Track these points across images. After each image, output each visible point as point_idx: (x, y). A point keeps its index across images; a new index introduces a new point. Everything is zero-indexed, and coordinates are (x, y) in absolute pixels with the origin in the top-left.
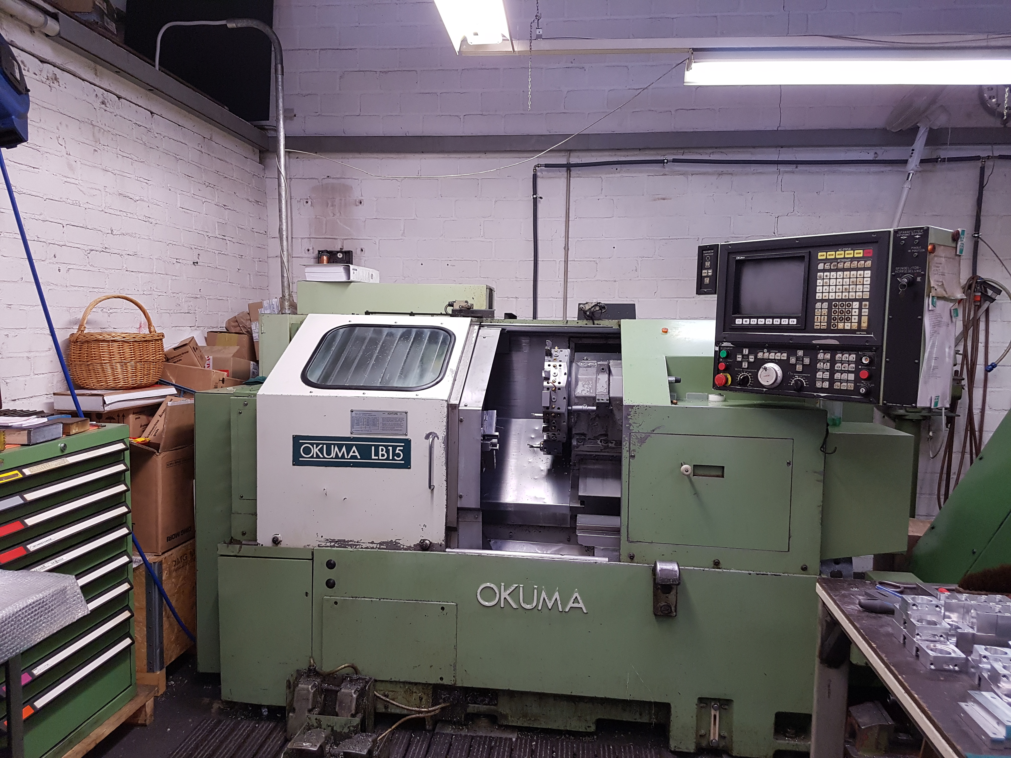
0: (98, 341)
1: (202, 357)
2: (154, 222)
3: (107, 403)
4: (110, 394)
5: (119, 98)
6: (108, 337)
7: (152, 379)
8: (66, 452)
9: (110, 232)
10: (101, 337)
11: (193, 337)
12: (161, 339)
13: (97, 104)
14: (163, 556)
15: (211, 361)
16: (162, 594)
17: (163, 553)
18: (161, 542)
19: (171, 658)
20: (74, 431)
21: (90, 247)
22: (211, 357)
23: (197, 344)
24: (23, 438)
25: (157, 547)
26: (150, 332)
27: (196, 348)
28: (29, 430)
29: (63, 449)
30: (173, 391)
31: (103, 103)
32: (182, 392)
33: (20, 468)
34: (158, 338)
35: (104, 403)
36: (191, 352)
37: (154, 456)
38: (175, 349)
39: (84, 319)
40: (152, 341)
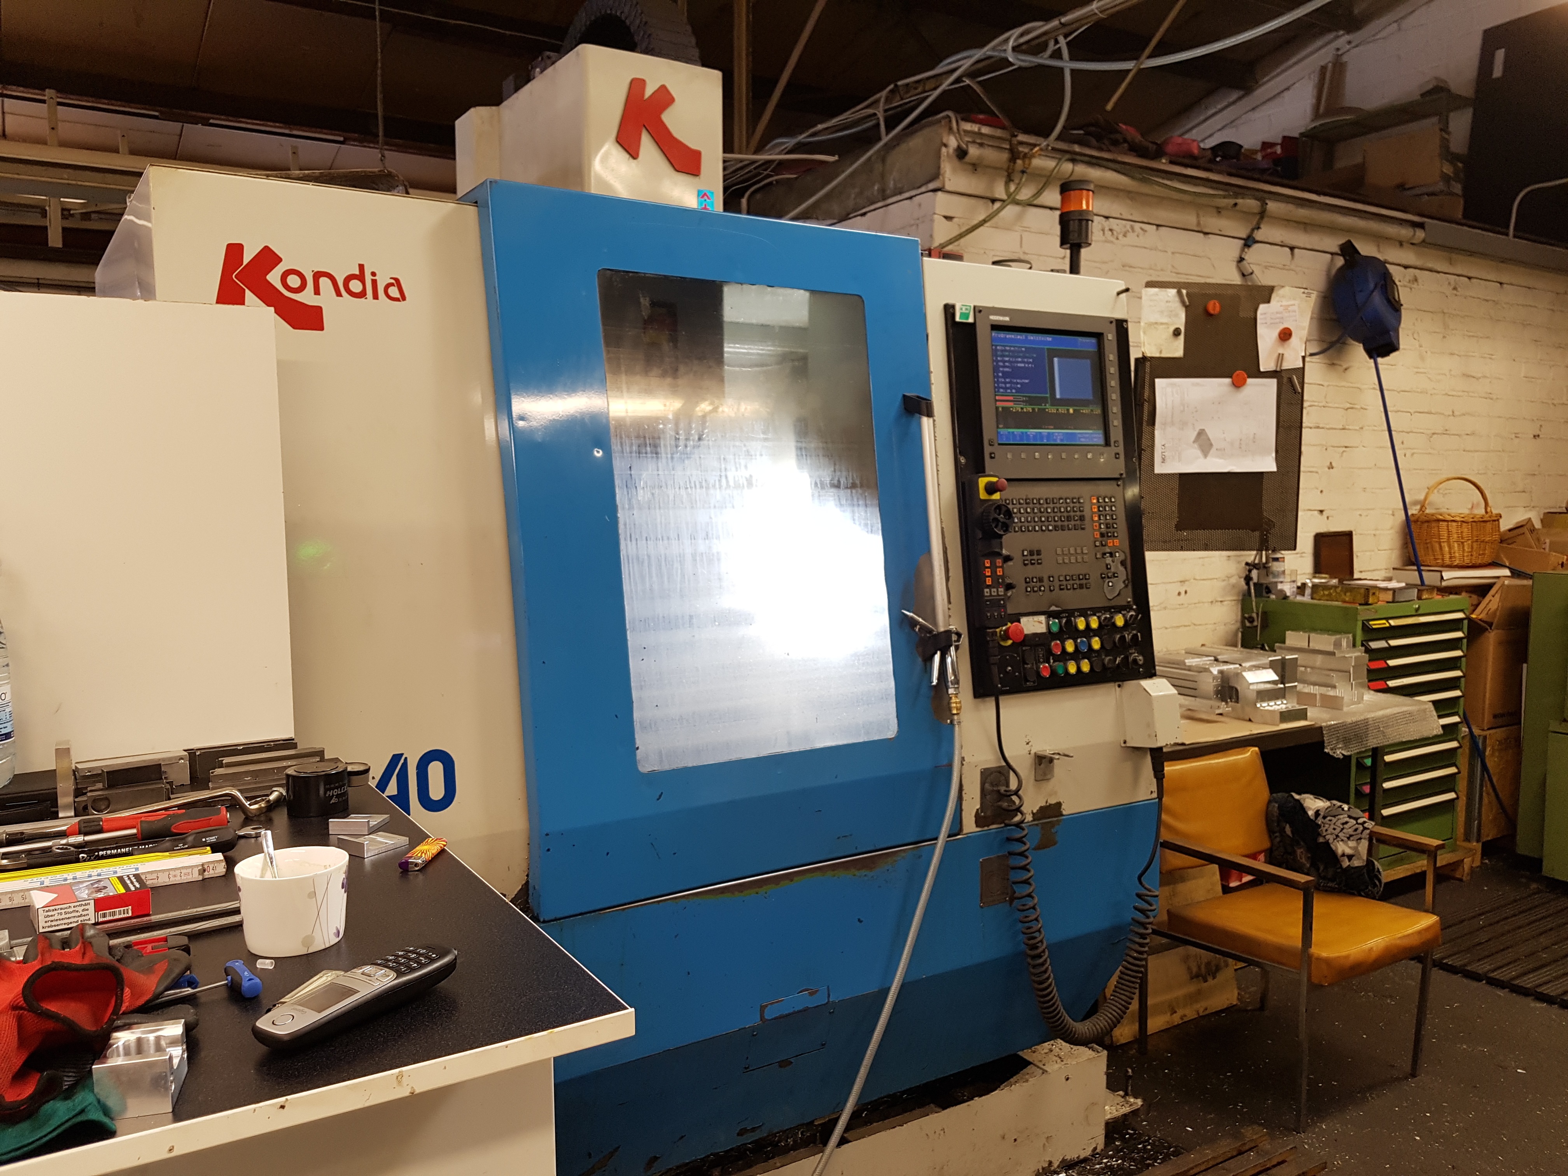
0: (1439, 520)
1: (1538, 540)
2: (1495, 397)
3: (1445, 578)
4: (1447, 571)
5: (1469, 278)
6: (1449, 518)
7: (1487, 559)
8: (1420, 612)
9: (1451, 413)
10: (1441, 517)
11: (1530, 519)
12: (1498, 520)
13: (1448, 291)
14: (1488, 732)
15: (1548, 544)
16: (1484, 767)
17: (1489, 729)
18: (1487, 717)
19: (1488, 836)
20: (1424, 597)
21: (1433, 432)
22: (1548, 541)
23: (1533, 526)
24: (1389, 596)
25: (1483, 721)
26: (1486, 512)
27: (1533, 530)
28: (1394, 590)
29: (1417, 610)
30: (1507, 572)
31: (1455, 289)
32: (1516, 574)
33: (1387, 619)
34: (1496, 519)
35: (1442, 578)
36: (1527, 533)
37: (1487, 634)
38: (1510, 530)
39: (1425, 499)
40: (1490, 521)
